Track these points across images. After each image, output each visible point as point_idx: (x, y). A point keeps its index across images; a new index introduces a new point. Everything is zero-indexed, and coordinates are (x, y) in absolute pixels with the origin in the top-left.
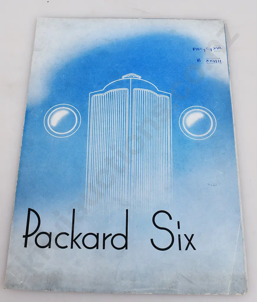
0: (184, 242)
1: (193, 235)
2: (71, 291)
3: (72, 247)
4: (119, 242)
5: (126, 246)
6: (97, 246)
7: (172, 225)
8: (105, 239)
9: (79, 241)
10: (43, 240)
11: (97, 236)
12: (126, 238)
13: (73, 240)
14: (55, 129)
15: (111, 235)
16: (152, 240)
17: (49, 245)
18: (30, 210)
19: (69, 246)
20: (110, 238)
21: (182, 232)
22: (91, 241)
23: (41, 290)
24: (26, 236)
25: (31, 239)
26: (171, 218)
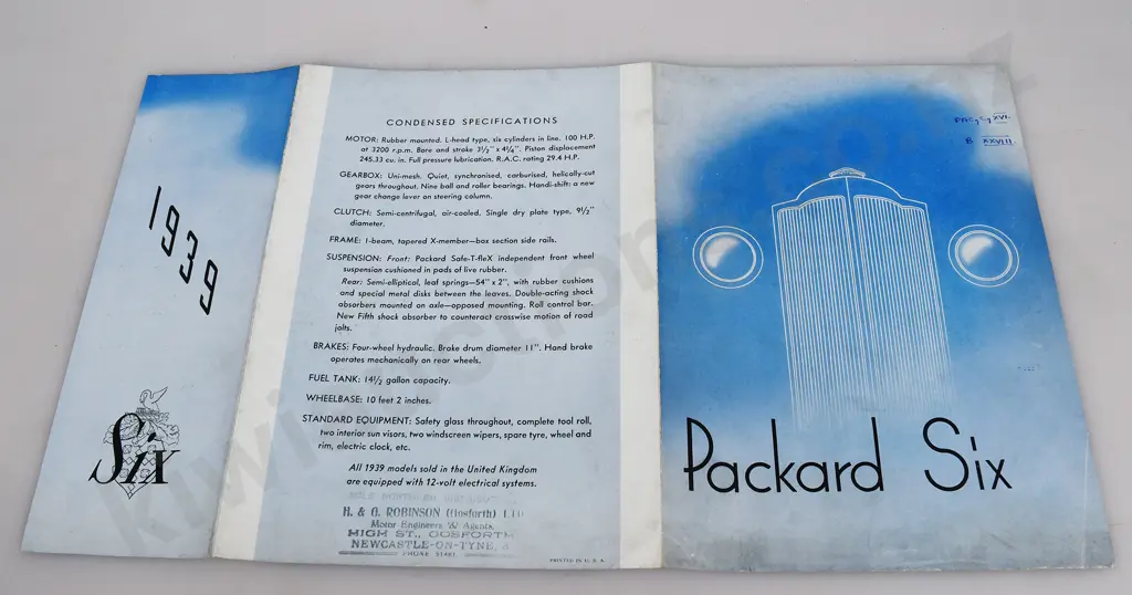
0: (989, 475)
1: (1002, 462)
2: (789, 571)
3: (779, 490)
4: (867, 477)
5: (880, 485)
6: (825, 485)
7: (960, 444)
8: (839, 472)
9: (791, 477)
10: (723, 477)
11: (824, 468)
12: (878, 469)
13: (780, 477)
14: (718, 272)
15: (849, 464)
16: (927, 472)
17: (735, 486)
18: (690, 421)
19: (774, 487)
20: (849, 471)
21: (980, 455)
22: (812, 477)
23: (731, 572)
24: (690, 470)
25: (700, 476)
26: (957, 432)
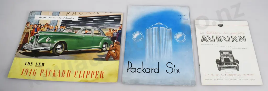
0: (176, 71)
1: (179, 69)
2: (142, 84)
3: (142, 72)
4: (157, 71)
5: (158, 72)
6: (150, 72)
7: (172, 66)
8: (152, 70)
9: (144, 71)
10: (133, 70)
11: (150, 69)
12: (158, 70)
13: (142, 70)
14: (136, 39)
15: (154, 69)
16: (166, 71)
17: (135, 72)
18: (129, 62)
19: (141, 72)
20: (154, 70)
21: (176, 68)
22: (148, 71)
23: (133, 84)
24: (128, 69)
25: (129, 70)
26: (172, 64)
